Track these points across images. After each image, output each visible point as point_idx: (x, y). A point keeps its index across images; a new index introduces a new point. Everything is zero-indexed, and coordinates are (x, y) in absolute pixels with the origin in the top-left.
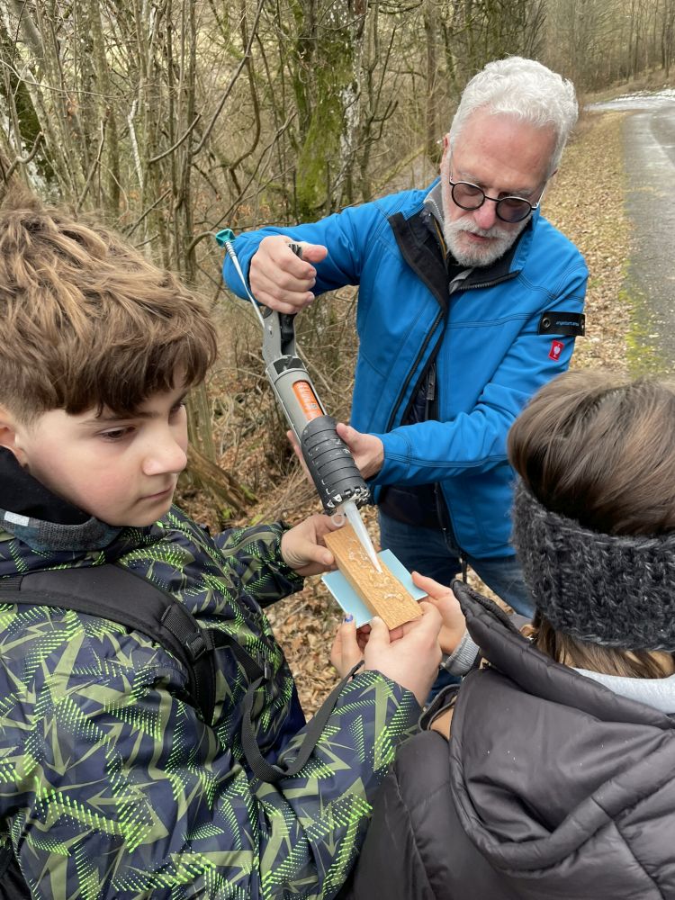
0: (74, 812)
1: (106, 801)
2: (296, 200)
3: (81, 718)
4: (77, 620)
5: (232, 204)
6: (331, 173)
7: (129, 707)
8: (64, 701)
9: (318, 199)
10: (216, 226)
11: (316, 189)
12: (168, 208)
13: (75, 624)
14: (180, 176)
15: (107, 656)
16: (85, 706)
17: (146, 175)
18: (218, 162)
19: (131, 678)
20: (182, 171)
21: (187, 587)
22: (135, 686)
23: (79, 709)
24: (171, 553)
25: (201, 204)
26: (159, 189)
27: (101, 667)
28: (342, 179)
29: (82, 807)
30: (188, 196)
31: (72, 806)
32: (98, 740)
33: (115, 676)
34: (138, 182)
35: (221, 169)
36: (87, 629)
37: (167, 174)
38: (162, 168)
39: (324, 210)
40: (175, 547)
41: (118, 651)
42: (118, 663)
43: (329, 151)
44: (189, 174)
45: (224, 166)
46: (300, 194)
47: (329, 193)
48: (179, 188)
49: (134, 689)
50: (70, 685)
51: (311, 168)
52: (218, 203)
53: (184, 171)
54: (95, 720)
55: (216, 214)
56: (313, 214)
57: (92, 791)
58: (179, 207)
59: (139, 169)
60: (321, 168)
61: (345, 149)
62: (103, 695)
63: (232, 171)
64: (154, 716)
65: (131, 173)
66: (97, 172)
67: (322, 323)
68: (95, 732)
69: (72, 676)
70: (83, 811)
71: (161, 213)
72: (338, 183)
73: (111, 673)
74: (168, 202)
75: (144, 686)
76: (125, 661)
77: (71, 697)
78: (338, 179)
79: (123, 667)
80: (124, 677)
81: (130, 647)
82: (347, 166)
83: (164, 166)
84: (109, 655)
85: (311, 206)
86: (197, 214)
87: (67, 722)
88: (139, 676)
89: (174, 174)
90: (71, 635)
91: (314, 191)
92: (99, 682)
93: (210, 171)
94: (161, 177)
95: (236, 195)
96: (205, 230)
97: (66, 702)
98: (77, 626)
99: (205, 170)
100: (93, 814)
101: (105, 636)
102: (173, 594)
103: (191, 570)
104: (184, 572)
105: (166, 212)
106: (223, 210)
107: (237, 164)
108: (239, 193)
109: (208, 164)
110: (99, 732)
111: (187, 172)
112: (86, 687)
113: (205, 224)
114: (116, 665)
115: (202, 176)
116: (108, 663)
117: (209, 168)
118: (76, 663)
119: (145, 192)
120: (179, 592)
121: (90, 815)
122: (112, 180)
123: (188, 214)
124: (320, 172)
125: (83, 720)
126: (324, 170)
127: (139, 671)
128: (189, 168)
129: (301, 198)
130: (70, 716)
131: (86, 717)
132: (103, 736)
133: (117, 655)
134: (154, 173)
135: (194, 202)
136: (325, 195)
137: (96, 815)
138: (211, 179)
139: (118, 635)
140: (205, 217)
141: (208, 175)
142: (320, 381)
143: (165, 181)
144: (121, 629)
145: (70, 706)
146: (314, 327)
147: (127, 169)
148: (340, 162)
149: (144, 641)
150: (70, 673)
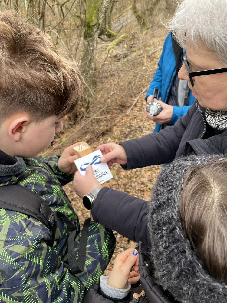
0: (5, 299)
1: (20, 295)
2: (85, 21)
3: (11, 260)
4: (6, 214)
5: (61, 20)
6: (99, 12)
7: (31, 253)
8: (3, 253)
9: (94, 22)
10: (54, 28)
11: (93, 18)
12: (36, 19)
13: (5, 216)
14: (41, 7)
15: (21, 231)
16: (12, 254)
17: (28, 5)
18: (56, 3)
19: (32, 240)
20: (42, 5)
21: (47, 194)
22: (34, 244)
23: (10, 257)
24: (40, 178)
25: (49, 19)
26: (33, 11)
27: (19, 237)
28: (103, 15)
29: (8, 297)
30: (44, 15)
31: (4, 296)
32: (18, 270)
33: (25, 240)
34: (25, 7)
35: (56, 6)
36: (11, 218)
37: (36, 5)
38: (34, 3)
39: (95, 27)
40: (41, 175)
41: (26, 228)
42: (26, 234)
43: (99, 4)
44: (45, 6)
45: (58, 5)
46: (87, 19)
47: (98, 20)
48: (41, 11)
49: (33, 245)
50: (5, 245)
51: (91, 10)
52: (55, 19)
53: (43, 5)
54: (17, 261)
55: (54, 23)
56: (91, 28)
57: (14, 291)
58: (41, 19)
59: (26, 3)
60: (96, 10)
61: (105, 4)
62: (20, 249)
63: (61, 7)
64: (40, 256)
65: (23, 4)
66: (10, 2)
67: (92, 69)
68: (17, 266)
69: (6, 241)
70: (9, 299)
71: (33, 20)
72: (101, 17)
73: (23, 239)
74: (36, 16)
75: (37, 244)
76: (29, 233)
77: (6, 251)
78: (101, 15)
79: (28, 236)
80: (29, 240)
81: (30, 226)
82: (105, 10)
83: (35, 2)
84: (22, 230)
85: (91, 24)
86: (47, 23)
87: (5, 263)
88: (35, 239)
89: (39, 6)
90: (4, 222)
91: (92, 19)
92: (18, 244)
93: (53, 6)
94: (34, 6)
95: (62, 17)
96: (49, 29)
97: (4, 254)
98: (6, 217)
99: (51, 6)
100: (13, 300)
101: (20, 222)
102: (41, 197)
103: (48, 185)
104: (46, 186)
105: (35, 20)
106: (57, 22)
107: (63, 5)
108: (64, 16)
109: (52, 3)
110: (19, 266)
111: (44, 6)
112: (12, 246)
113: (50, 27)
114: (25, 235)
115: (49, 8)
116: (22, 234)
117: (52, 5)
118: (7, 235)
119: (28, 12)
120: (44, 196)
121: (12, 300)
122: (15, 6)
123: (44, 22)
124: (95, 11)
125: (12, 261)
126: (97, 11)
127: (35, 237)
128: (45, 4)
129: (87, 21)
130: (6, 260)
131: (13, 260)
132: (21, 268)
133: (25, 230)
134: (32, 4)
135: (46, 17)
136: (96, 21)
137: (15, 300)
138: (53, 9)
139: (25, 220)
140: (50, 24)
141: (52, 7)
142: (90, 91)
143: (36, 8)
144: (26, 217)
145: (6, 255)
146: (89, 71)
147: (21, 2)
148: (102, 9)
149: (35, 222)
150: (5, 240)
